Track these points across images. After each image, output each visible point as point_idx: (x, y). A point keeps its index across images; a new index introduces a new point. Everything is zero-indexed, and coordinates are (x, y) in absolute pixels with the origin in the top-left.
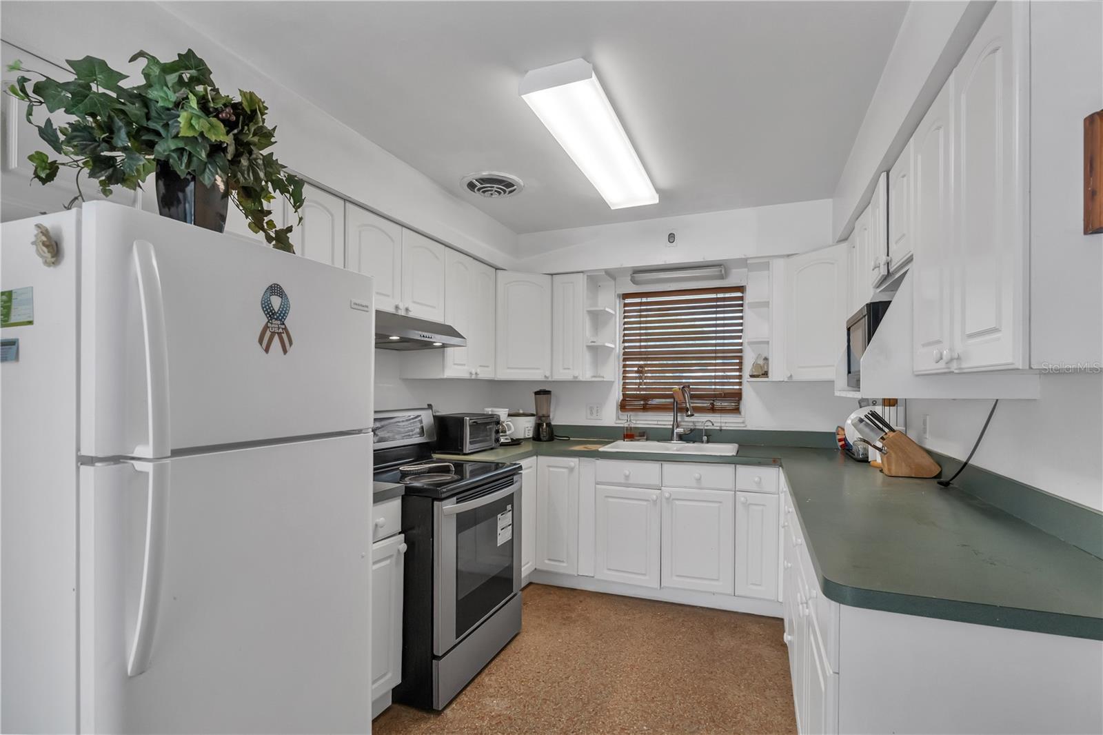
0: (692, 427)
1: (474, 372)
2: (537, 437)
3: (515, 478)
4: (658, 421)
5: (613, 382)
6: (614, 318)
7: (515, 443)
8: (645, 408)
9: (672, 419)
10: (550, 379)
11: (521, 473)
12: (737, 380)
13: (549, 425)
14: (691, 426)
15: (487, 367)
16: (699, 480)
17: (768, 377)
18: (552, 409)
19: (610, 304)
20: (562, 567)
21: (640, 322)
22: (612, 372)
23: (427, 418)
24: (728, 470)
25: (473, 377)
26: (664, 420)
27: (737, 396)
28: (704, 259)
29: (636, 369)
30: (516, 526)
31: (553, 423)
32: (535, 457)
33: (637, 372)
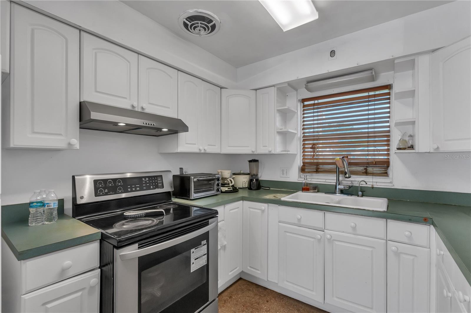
0: (351, 185)
2: (250, 188)
3: (210, 221)
4: (326, 179)
5: (296, 154)
6: (296, 114)
7: (235, 191)
8: (317, 171)
9: (336, 179)
10: (255, 153)
11: (218, 217)
12: (386, 153)
13: (257, 180)
14: (349, 184)
15: (215, 146)
16: (354, 228)
17: (414, 149)
19: (294, 105)
20: (258, 274)
21: (314, 116)
22: (295, 148)
25: (202, 152)
26: (330, 179)
27: (386, 164)
28: (358, 65)
29: (311, 146)
30: (211, 254)
31: (260, 179)
32: (242, 201)
33: (311, 148)
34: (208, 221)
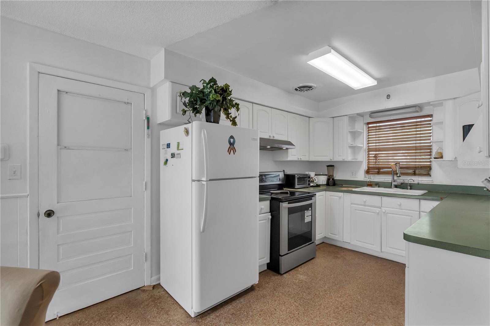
0: (402, 182)
1: (299, 158)
2: (328, 184)
4: (385, 179)
5: (363, 161)
6: (363, 133)
7: (318, 186)
8: (379, 173)
9: (392, 178)
10: (332, 160)
11: (316, 196)
12: (429, 160)
13: (333, 179)
14: (402, 181)
15: (306, 156)
16: (400, 205)
17: (443, 159)
18: (335, 172)
19: (361, 127)
20: (336, 237)
21: (376, 135)
22: (362, 157)
23: (282, 175)
24: (417, 201)
25: (299, 160)
26: (388, 179)
27: (429, 168)
29: (374, 155)
30: (313, 216)
31: (335, 179)
32: (325, 192)
33: (374, 157)
34: (312, 198)
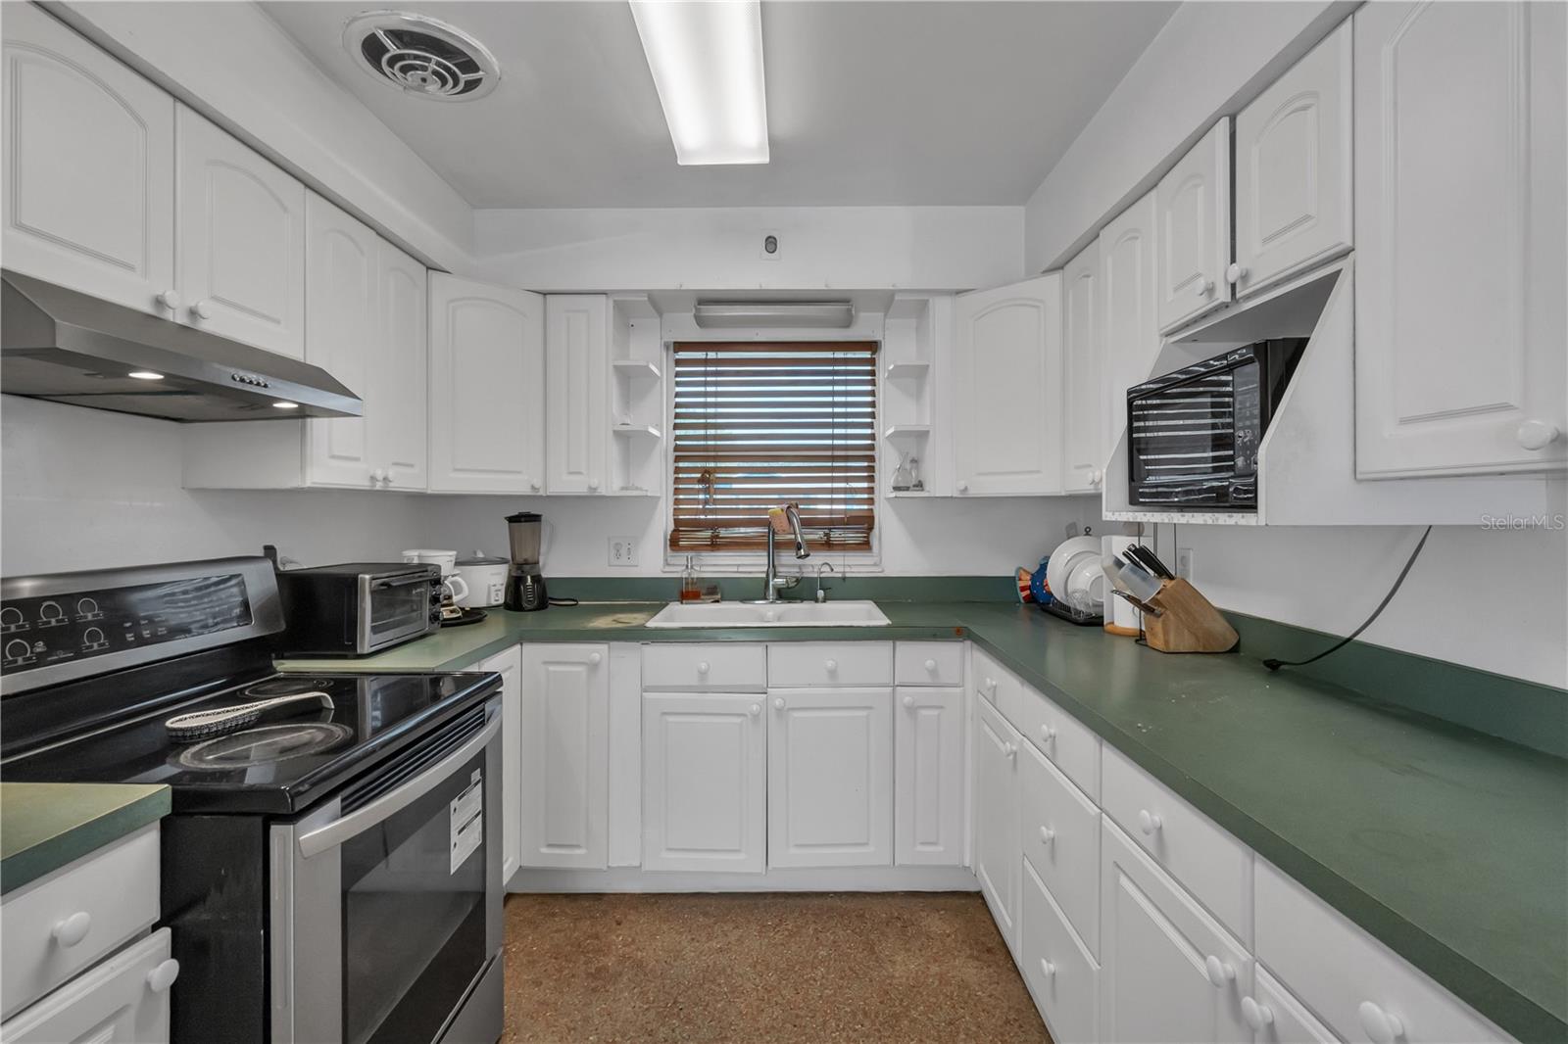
0: (798, 575)
1: (380, 474)
2: (515, 600)
3: (489, 706)
4: (739, 566)
5: (659, 498)
6: (659, 383)
7: (473, 617)
8: (715, 545)
9: (766, 562)
10: (541, 493)
11: (500, 692)
12: (866, 496)
13: (537, 579)
14: (795, 572)
15: (412, 466)
16: (834, 672)
17: (923, 490)
18: (543, 548)
19: (653, 357)
20: (577, 858)
21: (704, 395)
22: (656, 479)
23: (260, 582)
24: (881, 650)
25: (379, 486)
26: (750, 564)
27: (866, 522)
28: (826, 286)
29: (699, 475)
30: (490, 816)
31: (544, 575)
32: (519, 646)
33: (700, 481)
34: (483, 710)
